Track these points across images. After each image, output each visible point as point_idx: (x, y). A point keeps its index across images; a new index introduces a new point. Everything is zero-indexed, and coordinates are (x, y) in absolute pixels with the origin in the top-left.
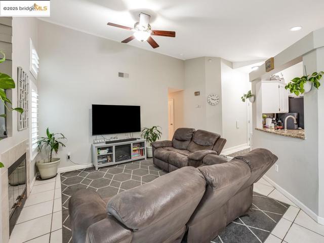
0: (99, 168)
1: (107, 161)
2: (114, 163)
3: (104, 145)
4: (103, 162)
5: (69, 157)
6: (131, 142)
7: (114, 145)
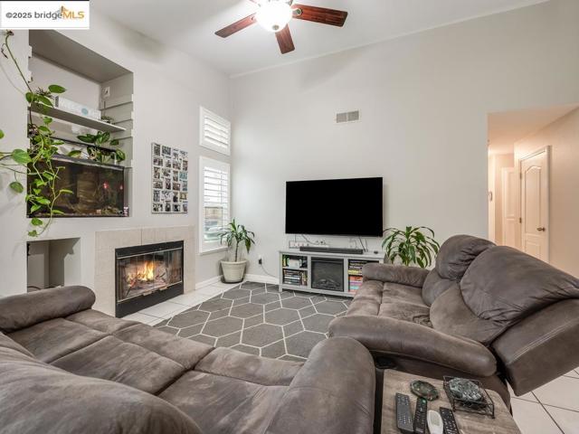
0: (284, 290)
1: (300, 282)
2: (308, 288)
3: (297, 252)
4: (294, 282)
5: (260, 262)
6: (346, 257)
7: (310, 255)
